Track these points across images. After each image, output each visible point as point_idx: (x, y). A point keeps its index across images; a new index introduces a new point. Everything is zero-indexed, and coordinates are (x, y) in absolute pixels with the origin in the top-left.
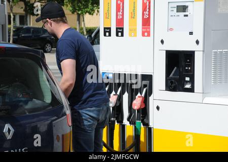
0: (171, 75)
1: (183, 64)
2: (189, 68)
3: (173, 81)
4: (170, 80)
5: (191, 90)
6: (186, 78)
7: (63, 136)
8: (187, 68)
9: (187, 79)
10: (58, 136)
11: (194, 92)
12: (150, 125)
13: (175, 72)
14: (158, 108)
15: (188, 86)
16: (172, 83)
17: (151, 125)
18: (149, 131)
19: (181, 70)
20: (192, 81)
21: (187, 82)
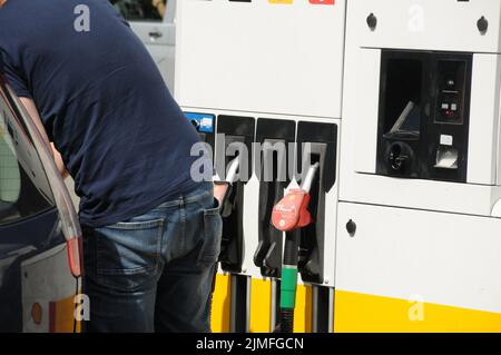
0: (396, 128)
1: (434, 92)
2: (454, 107)
3: (401, 144)
4: (391, 141)
5: (458, 175)
6: (443, 137)
7: (53, 305)
8: (445, 106)
9: (446, 140)
10: (37, 306)
11: (465, 182)
12: (326, 278)
13: (407, 118)
14: (351, 228)
15: (447, 162)
16: (396, 150)
17: (328, 279)
18: (323, 297)
19: (427, 111)
20: (461, 147)
21: (445, 148)
